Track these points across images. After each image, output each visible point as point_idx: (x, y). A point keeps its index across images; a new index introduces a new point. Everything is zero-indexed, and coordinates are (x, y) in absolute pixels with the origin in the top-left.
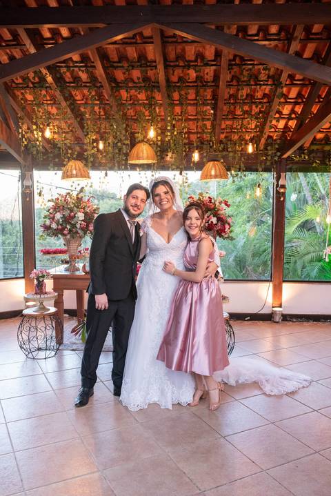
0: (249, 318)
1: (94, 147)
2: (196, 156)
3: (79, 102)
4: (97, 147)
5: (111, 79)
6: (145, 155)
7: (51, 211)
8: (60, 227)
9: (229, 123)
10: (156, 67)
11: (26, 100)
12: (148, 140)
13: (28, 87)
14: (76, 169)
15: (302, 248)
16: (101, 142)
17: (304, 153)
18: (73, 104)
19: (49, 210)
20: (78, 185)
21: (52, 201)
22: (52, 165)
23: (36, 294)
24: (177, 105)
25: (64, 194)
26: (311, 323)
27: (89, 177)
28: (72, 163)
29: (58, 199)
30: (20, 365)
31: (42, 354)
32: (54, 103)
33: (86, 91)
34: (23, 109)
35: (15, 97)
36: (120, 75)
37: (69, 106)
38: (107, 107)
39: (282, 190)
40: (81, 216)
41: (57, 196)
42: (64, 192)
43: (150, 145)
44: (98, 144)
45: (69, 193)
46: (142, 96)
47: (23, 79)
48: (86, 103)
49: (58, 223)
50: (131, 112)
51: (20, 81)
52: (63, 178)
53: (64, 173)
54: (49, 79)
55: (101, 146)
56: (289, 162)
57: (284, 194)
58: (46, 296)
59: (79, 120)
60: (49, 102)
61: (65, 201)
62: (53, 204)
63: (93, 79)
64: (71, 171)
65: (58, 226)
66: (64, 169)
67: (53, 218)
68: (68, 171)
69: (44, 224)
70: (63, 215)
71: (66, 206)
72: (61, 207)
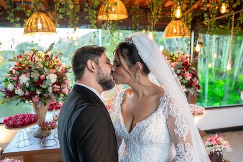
8: (27, 93)
14: (42, 23)
19: (11, 71)
21: (14, 60)
25: (30, 52)
28: (36, 15)
29: (22, 57)
40: (53, 78)
45: (36, 51)
49: (24, 88)
52: (26, 32)
53: (26, 27)
61: (31, 60)
62: (15, 63)
64: (36, 23)
65: (25, 92)
66: (27, 22)
67: (17, 81)
68: (31, 25)
69: (6, 88)
70: (30, 78)
71: (33, 68)
72: (27, 68)
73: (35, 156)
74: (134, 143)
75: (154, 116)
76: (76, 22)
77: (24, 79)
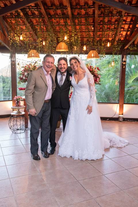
0: (108, 119)
1: (41, 44)
2: (85, 48)
3: (35, 24)
4: (42, 44)
5: (48, 14)
6: (63, 47)
7: (23, 71)
9: (101, 33)
10: (67, 8)
11: (12, 23)
12: (65, 41)
13: (12, 17)
14: (33, 54)
15: (136, 90)
16: (44, 42)
17: (135, 47)
18: (32, 25)
19: (22, 71)
20: (35, 60)
21: (23, 67)
22: (23, 52)
23: (16, 106)
24: (77, 25)
25: (29, 64)
26: (136, 122)
27: (39, 57)
28: (32, 51)
29: (26, 66)
30: (10, 135)
31: (19, 131)
32: (24, 24)
33: (38, 19)
34: (11, 27)
35: (7, 22)
36: (52, 12)
37: (30, 26)
38: (47, 26)
39: (124, 63)
41: (26, 65)
42: (28, 64)
43: (65, 43)
44: (42, 42)
45: (30, 64)
46: (62, 21)
47: (11, 14)
48: (38, 24)
49: (26, 77)
50: (57, 28)
51: (9, 15)
52: (28, 57)
53: (28, 55)
54: (22, 14)
55: (44, 43)
56: (128, 50)
57: (125, 65)
58: (20, 107)
59: (35, 32)
60: (22, 24)
61: (29, 67)
62: (24, 68)
63: (41, 14)
64: (32, 54)
65: (26, 78)
67: (24, 75)
68: (30, 54)
69: (20, 77)
70: (28, 73)
71: (29, 70)
72: (27, 70)
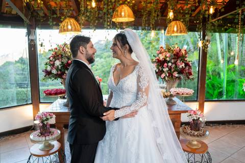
2: (171, 15)
8: (59, 72)
14: (71, 25)
16: (93, 1)
19: (50, 58)
21: (52, 50)
25: (62, 45)
28: (67, 20)
29: (56, 49)
41: (56, 46)
49: (57, 69)
52: (61, 31)
55: (94, 5)
64: (67, 25)
66: (61, 25)
67: (53, 65)
68: (64, 27)
69: (46, 70)
70: (62, 62)
71: (64, 55)
72: (60, 56)
73: (63, 117)
74: (119, 92)
75: (131, 75)
76: (96, 24)
77: (58, 63)
